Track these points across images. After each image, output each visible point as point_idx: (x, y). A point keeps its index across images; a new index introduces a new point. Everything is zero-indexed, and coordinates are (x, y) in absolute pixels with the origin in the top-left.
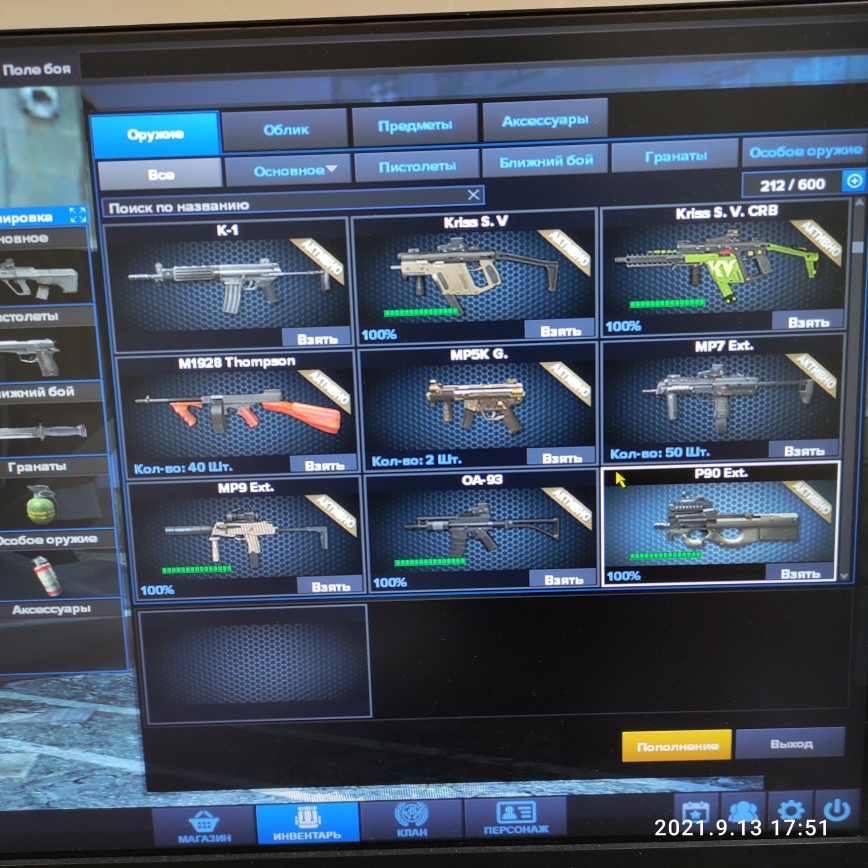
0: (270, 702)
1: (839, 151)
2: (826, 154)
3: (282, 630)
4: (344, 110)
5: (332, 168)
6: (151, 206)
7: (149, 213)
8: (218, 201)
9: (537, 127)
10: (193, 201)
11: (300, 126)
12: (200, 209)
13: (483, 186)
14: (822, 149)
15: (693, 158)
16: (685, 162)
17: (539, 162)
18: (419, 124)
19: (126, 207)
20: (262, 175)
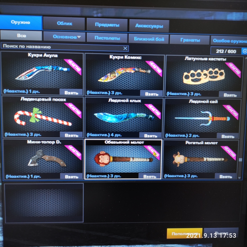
0: (48, 216)
1: (241, 42)
2: (236, 42)
3: (54, 191)
4: (84, 18)
5: (79, 37)
6: (17, 46)
7: (17, 48)
8: (40, 45)
9: (146, 28)
10: (32, 45)
11: (69, 22)
12: (34, 48)
13: (129, 46)
14: (235, 41)
15: (195, 41)
16: (193, 42)
17: (147, 39)
18: (108, 24)
19: (9, 46)
20: (55, 38)
